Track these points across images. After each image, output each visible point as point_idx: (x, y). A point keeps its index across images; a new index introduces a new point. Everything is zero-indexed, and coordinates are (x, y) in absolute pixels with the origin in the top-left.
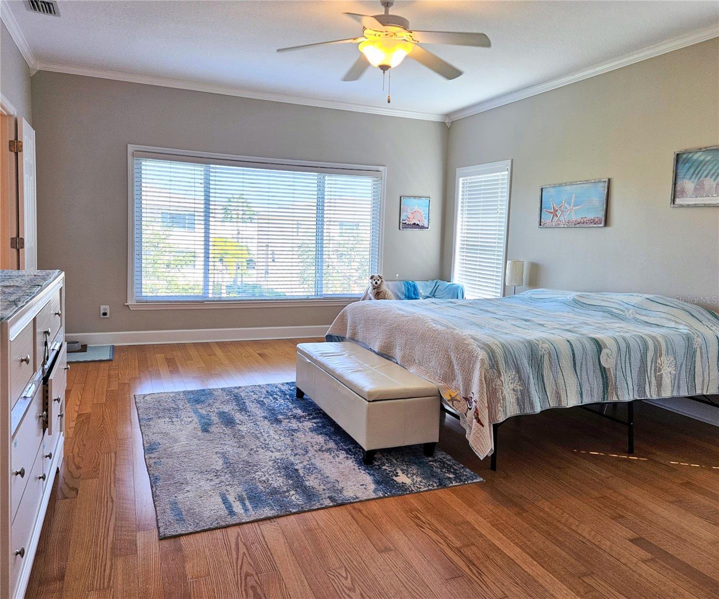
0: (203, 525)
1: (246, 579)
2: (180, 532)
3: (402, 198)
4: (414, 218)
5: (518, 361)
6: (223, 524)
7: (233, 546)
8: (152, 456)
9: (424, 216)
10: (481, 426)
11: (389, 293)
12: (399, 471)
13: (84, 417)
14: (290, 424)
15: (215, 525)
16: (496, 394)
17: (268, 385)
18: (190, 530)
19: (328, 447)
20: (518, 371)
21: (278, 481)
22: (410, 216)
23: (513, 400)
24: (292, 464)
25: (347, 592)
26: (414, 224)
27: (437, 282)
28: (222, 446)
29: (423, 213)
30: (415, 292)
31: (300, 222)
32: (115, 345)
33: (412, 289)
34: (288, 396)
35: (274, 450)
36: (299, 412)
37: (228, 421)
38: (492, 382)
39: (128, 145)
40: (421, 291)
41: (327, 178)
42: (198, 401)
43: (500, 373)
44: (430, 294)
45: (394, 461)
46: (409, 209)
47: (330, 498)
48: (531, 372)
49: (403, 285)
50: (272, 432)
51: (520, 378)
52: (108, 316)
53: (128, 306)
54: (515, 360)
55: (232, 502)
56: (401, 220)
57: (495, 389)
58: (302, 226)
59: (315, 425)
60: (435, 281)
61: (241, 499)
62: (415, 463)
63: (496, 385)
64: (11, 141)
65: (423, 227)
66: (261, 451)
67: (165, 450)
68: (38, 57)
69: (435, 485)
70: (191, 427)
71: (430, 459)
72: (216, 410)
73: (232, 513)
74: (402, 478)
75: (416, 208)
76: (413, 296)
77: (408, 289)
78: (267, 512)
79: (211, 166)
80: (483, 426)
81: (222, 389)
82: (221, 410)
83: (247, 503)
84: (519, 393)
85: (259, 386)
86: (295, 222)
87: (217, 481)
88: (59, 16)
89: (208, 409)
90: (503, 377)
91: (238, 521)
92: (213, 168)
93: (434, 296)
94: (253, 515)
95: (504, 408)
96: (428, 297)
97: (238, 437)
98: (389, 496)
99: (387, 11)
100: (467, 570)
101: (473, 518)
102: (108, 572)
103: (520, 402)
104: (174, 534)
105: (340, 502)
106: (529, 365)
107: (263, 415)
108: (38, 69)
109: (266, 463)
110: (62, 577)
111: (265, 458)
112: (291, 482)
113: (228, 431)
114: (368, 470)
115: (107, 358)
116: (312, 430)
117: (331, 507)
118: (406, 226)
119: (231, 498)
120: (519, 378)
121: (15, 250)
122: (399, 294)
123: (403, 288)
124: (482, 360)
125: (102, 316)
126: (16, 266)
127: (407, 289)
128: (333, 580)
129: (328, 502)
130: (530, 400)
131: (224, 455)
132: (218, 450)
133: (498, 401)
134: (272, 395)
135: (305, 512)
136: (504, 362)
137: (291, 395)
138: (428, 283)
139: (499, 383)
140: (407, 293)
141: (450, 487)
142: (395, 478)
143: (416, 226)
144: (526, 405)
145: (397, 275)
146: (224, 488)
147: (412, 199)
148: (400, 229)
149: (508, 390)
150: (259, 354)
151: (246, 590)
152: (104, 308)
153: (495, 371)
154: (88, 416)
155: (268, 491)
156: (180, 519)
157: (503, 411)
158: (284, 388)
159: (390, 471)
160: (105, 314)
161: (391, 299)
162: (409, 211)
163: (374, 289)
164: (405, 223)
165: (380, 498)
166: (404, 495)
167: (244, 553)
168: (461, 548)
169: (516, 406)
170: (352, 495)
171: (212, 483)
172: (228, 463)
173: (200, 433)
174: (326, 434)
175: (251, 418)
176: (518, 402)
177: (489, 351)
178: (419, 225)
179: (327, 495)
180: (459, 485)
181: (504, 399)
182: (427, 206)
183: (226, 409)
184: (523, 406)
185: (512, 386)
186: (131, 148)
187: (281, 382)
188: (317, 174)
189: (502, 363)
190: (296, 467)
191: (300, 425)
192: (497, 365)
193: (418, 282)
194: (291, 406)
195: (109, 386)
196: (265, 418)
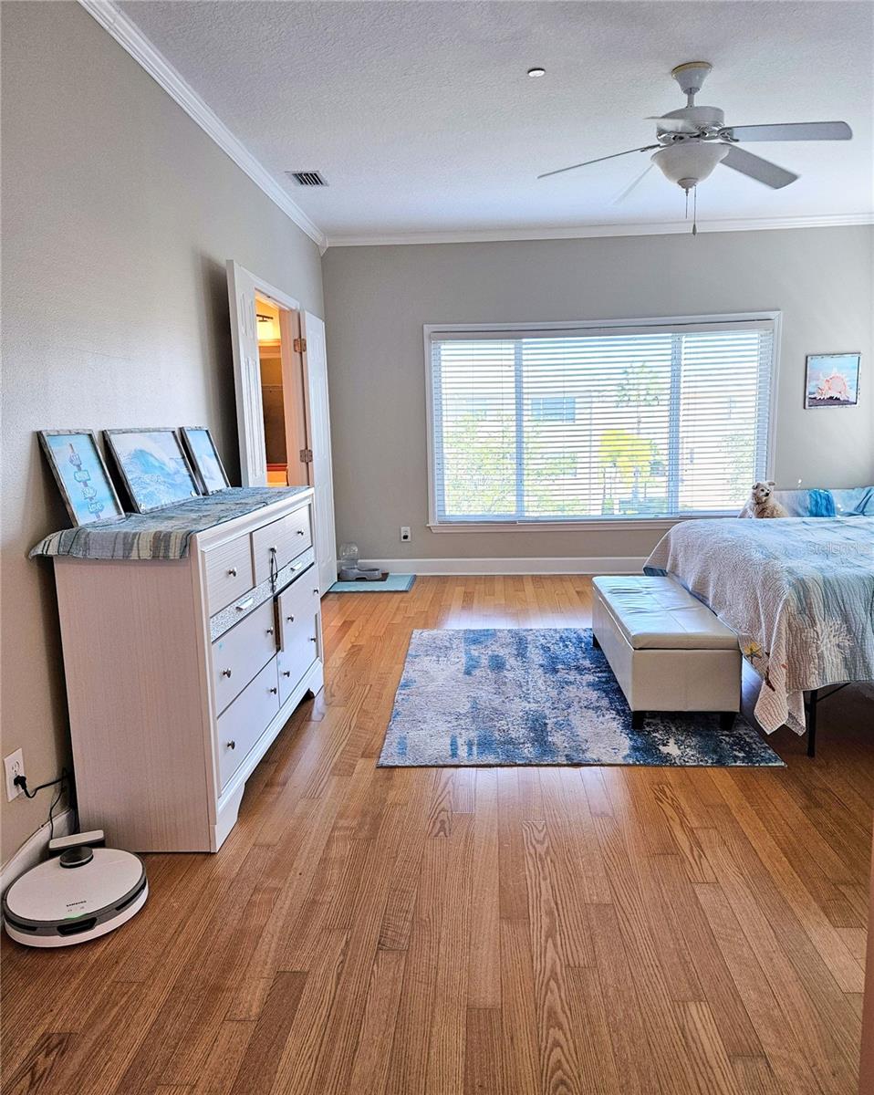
0: (421, 762)
1: (440, 813)
2: (397, 763)
3: (809, 358)
4: (830, 389)
5: (847, 606)
6: (441, 763)
7: (442, 784)
8: (403, 692)
9: (849, 383)
10: (770, 690)
11: (780, 507)
12: (672, 741)
13: (356, 649)
14: (567, 676)
15: (433, 763)
16: (807, 650)
17: (567, 629)
18: (407, 764)
19: (598, 705)
20: (846, 619)
21: (519, 732)
22: (823, 385)
23: (838, 660)
24: (545, 718)
25: (534, 842)
26: (831, 398)
27: (870, 491)
28: (477, 691)
29: (847, 379)
30: (829, 507)
31: (733, 399)
32: (418, 574)
33: (824, 502)
34: (583, 645)
35: (532, 701)
36: (587, 663)
37: (498, 665)
38: (801, 632)
39: (425, 326)
40: (838, 505)
41: (684, 339)
42: (475, 641)
43: (814, 621)
44: (856, 509)
45: (674, 729)
46: (821, 375)
47: (567, 756)
48: (869, 622)
49: (808, 497)
50: (540, 682)
51: (849, 630)
52: (409, 539)
53: (429, 527)
54: (841, 604)
55: (459, 745)
56: (807, 394)
57: (806, 642)
58: (738, 405)
59: (597, 679)
60: (867, 489)
61: (470, 744)
62: (701, 735)
63: (807, 638)
64: (295, 340)
65: (846, 403)
66: (517, 700)
67: (418, 688)
68: (327, 232)
69: (710, 761)
70: (454, 668)
71: (726, 732)
72: (490, 652)
73: (454, 755)
74: (672, 749)
75: (834, 372)
76: (824, 512)
77: (817, 502)
78: (491, 759)
79: (524, 340)
80: (774, 690)
81: (509, 631)
82: (496, 653)
83: (475, 748)
84: (848, 651)
85: (555, 630)
86: (726, 400)
87: (456, 724)
88: (327, 185)
89: (482, 651)
90: (818, 625)
91: (457, 763)
92: (526, 343)
93: (863, 513)
94: (475, 759)
95: (821, 671)
96: (851, 515)
97: (500, 685)
98: (641, 765)
99: (690, 101)
100: (687, 851)
101: (737, 802)
102: (321, 786)
103: (849, 664)
104: (391, 764)
105: (575, 761)
106: (866, 611)
107: (541, 662)
108: (328, 246)
109: (516, 712)
110: (285, 784)
111: (518, 707)
112: (532, 735)
113: (492, 676)
114: (632, 734)
115: (403, 588)
116: (589, 685)
117: (565, 765)
118: (816, 402)
119: (460, 741)
120: (847, 630)
121: (304, 464)
122: (800, 511)
123: (808, 501)
124: (787, 601)
125: (403, 540)
126: (306, 483)
127: (814, 503)
128: (526, 830)
129: (563, 760)
130: (864, 662)
131: (475, 702)
132: (471, 694)
133: (811, 659)
134: (564, 642)
135: (532, 766)
136: (821, 605)
137: (587, 644)
138: (853, 492)
139: (812, 634)
140: (814, 509)
141: (732, 766)
142: (661, 747)
143: (833, 401)
144: (858, 668)
145: (800, 481)
146: (458, 731)
147: (828, 360)
148: (805, 408)
149: (829, 646)
150: (578, 592)
151: (434, 822)
152: (405, 530)
153: (807, 618)
154: (360, 648)
155: (502, 739)
156: (403, 753)
157: (819, 674)
158: (583, 634)
159: (660, 739)
160: (405, 537)
161: (783, 517)
162: (822, 378)
163: (758, 503)
164: (815, 398)
165: (628, 765)
166: (661, 766)
167: (449, 792)
168: (696, 828)
169: (843, 670)
170: (595, 757)
171: (450, 725)
172: (475, 706)
173: (460, 675)
174: (604, 691)
175: (525, 664)
176: (846, 665)
177: (801, 589)
178: (839, 399)
179: (566, 753)
180: (745, 766)
181: (821, 657)
182: (854, 368)
183: (502, 652)
184: (853, 671)
185: (834, 641)
186: (428, 329)
187: (584, 628)
188: (671, 335)
189: (819, 607)
190: (547, 721)
191: (578, 677)
192: (811, 608)
193: (835, 491)
194: (580, 654)
195: (392, 620)
196: (542, 666)
